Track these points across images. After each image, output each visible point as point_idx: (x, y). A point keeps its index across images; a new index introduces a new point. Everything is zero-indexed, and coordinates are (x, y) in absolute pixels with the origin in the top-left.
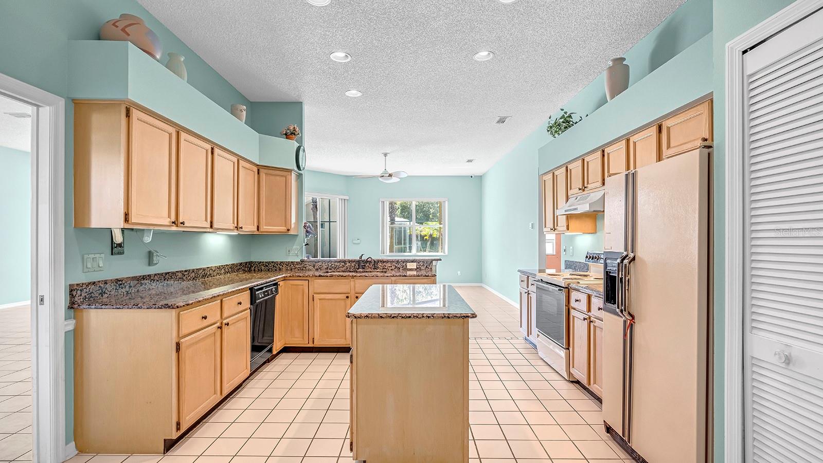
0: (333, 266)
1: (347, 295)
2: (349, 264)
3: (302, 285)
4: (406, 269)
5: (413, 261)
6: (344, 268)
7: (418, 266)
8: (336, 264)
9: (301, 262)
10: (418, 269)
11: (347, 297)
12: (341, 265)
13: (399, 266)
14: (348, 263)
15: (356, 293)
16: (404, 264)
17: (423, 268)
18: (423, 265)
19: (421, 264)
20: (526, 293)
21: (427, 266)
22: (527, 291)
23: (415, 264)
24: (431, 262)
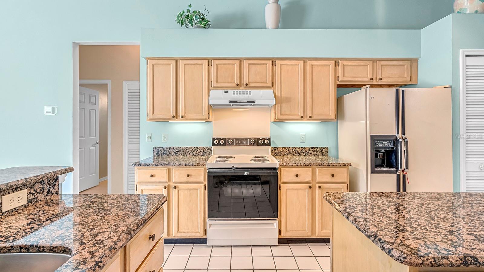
5: (19, 187)
10: (30, 204)
17: (41, 197)
18: (43, 190)
19: (38, 187)
20: (165, 188)
21: (49, 190)
22: (166, 185)
23: (25, 192)
24: (57, 179)
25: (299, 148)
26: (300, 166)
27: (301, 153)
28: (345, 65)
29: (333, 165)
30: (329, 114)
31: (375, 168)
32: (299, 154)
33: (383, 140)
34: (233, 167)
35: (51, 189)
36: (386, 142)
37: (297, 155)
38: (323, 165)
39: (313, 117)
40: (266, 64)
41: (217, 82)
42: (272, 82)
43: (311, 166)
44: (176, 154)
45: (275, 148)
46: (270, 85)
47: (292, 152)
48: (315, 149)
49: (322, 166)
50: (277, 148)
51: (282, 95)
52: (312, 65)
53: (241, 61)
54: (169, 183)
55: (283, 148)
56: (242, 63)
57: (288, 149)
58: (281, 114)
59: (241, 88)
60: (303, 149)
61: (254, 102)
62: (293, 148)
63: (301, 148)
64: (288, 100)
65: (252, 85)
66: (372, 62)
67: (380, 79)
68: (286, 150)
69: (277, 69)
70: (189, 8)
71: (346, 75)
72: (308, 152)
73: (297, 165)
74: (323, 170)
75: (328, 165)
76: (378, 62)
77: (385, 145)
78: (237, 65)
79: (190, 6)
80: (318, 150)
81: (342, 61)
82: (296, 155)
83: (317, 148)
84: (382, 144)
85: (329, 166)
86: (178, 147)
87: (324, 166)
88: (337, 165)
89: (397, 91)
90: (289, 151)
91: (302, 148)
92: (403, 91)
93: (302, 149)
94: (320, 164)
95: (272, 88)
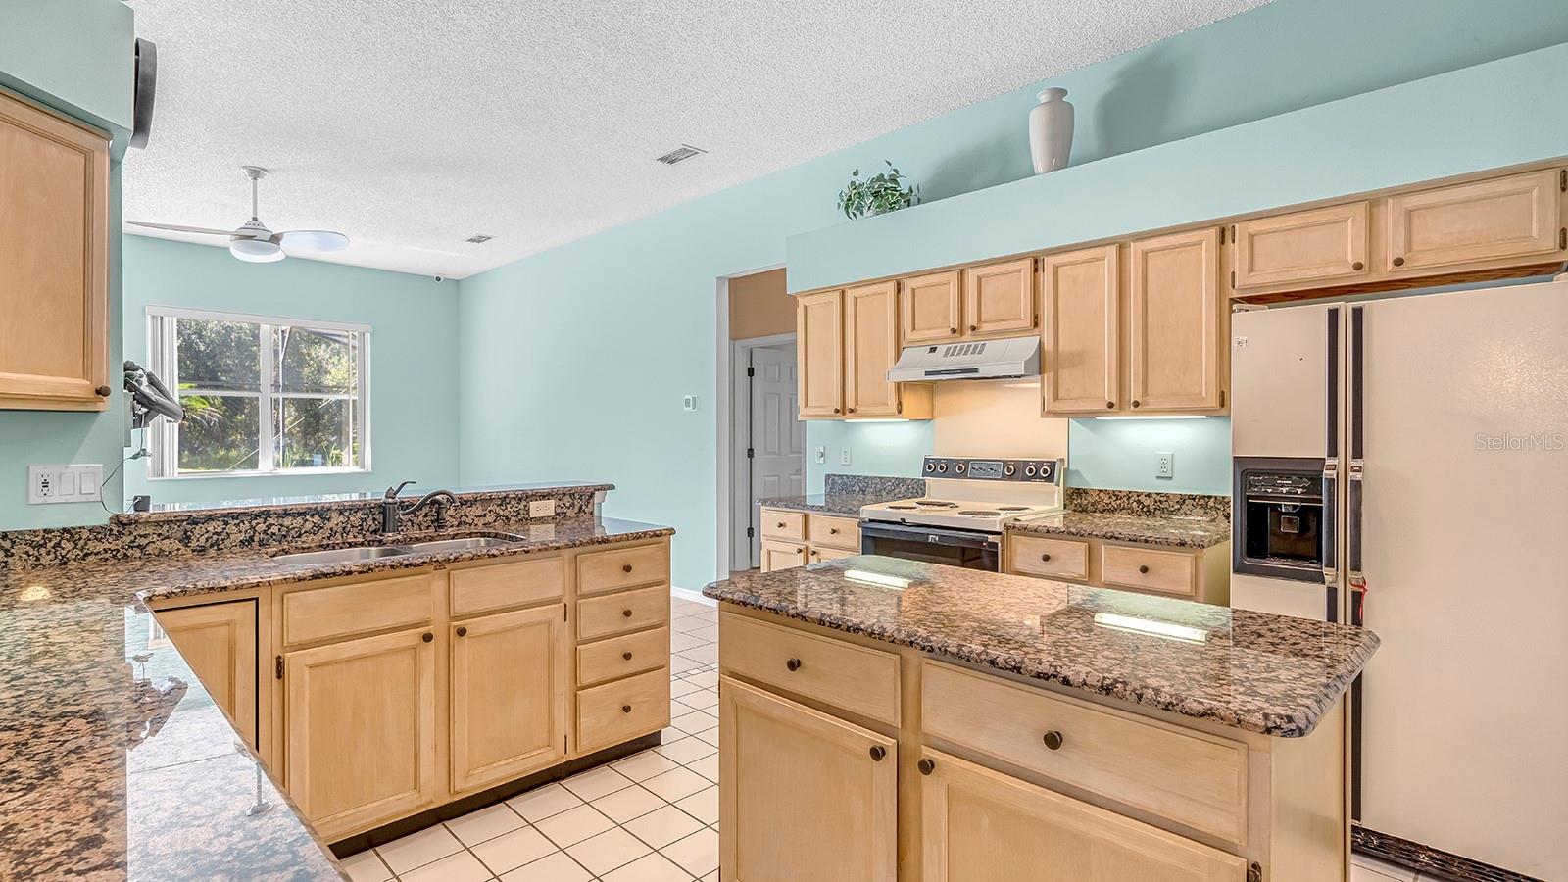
0: (274, 529)
1: (424, 630)
2: (341, 519)
3: (228, 624)
4: (526, 520)
5: (545, 496)
6: (320, 536)
7: (559, 510)
8: (287, 522)
9: (115, 529)
10: (559, 517)
11: (428, 638)
12: (308, 526)
13: (506, 513)
14: (335, 515)
15: (455, 619)
16: (522, 506)
17: (571, 513)
18: (573, 505)
19: (567, 500)
20: (800, 551)
21: (581, 508)
22: (802, 547)
23: (552, 502)
24: (592, 496)
25: (1148, 495)
26: (1054, 535)
27: (1155, 509)
28: (1256, 235)
29: (1146, 541)
30: (1202, 394)
31: (1248, 559)
32: (1149, 513)
33: (1276, 475)
34: (903, 520)
35: (584, 507)
36: (1288, 479)
37: (1144, 515)
38: (1117, 538)
39: (1148, 404)
40: (1020, 271)
41: (914, 329)
42: (1036, 317)
43: (1082, 536)
44: (864, 492)
45: (1079, 489)
46: (1027, 322)
47: (1126, 506)
48: (1202, 501)
49: (1114, 541)
50: (1085, 492)
51: (1061, 348)
52: (1145, 254)
53: (962, 273)
54: (807, 543)
55: (1101, 491)
56: (966, 276)
57: (1116, 495)
58: (1056, 398)
59: (964, 338)
60: (1162, 498)
61: (975, 371)
62: (1130, 492)
63: (1155, 496)
64: (1078, 359)
65: (986, 327)
66: (1362, 207)
67: (1399, 262)
68: (1110, 497)
69: (1046, 278)
70: (854, 179)
71: (1259, 263)
72: (1179, 509)
73: (1048, 532)
74: (1120, 552)
75: (1130, 540)
76: (1390, 201)
77: (1284, 490)
78: (953, 285)
79: (856, 173)
80: (1211, 503)
81: (1243, 224)
82: (1140, 515)
83: (1210, 497)
84: (1274, 485)
85: (1135, 541)
86: (866, 478)
87: (1121, 542)
88: (1157, 543)
89: (1333, 314)
90: (1118, 502)
91: (1158, 494)
92: (1358, 313)
93: (1158, 498)
94: (1109, 535)
95: (1037, 331)
